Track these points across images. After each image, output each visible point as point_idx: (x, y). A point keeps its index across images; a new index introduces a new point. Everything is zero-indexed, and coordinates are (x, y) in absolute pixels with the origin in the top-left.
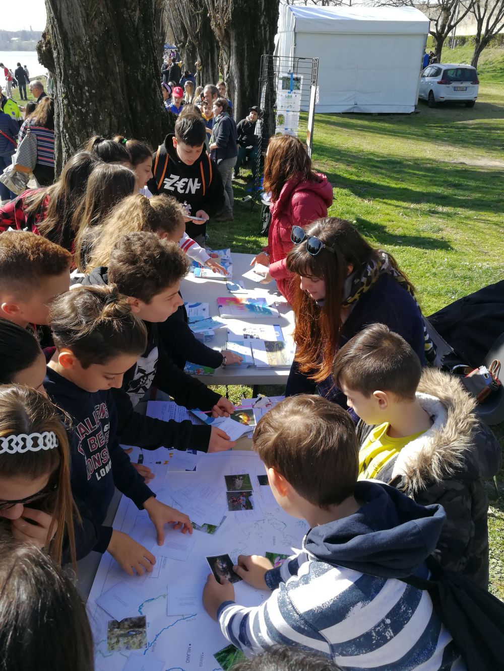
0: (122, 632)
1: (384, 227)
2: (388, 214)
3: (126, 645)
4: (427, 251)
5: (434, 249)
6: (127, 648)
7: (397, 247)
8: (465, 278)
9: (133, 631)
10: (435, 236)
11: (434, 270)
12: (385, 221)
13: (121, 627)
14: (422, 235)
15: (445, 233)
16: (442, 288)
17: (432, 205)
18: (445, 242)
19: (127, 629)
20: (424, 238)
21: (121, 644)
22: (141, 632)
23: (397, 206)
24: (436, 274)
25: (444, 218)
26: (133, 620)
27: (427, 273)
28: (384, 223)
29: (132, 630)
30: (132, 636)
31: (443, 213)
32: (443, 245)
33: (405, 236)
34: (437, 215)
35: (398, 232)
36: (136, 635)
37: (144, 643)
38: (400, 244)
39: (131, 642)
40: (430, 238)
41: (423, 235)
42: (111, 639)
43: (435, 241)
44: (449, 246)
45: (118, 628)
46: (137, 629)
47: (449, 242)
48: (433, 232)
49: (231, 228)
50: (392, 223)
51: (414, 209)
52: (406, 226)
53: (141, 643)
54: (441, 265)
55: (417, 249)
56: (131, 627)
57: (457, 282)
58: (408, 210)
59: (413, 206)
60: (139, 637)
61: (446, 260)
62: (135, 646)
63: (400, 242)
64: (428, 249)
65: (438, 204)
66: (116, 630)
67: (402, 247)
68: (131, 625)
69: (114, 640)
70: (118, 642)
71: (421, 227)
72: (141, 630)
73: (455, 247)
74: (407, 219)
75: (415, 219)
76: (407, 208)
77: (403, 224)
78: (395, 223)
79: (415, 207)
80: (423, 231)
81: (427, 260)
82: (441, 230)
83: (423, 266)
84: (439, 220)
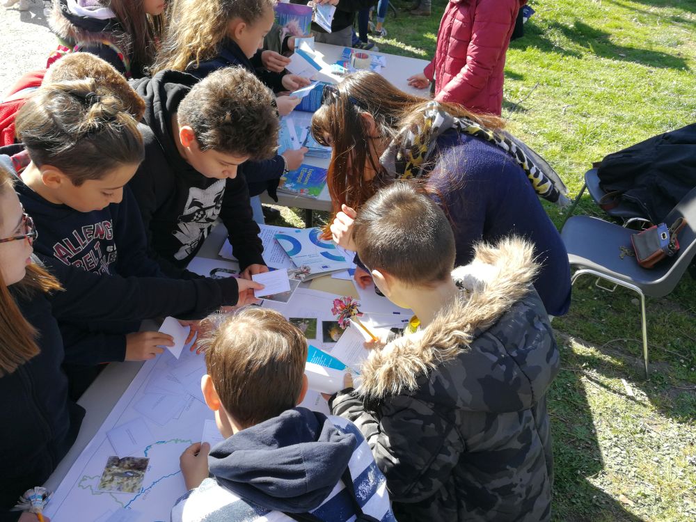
0: (120, 471)
1: (608, 35)
2: (618, 19)
3: (119, 485)
4: (654, 70)
5: (663, 68)
6: (119, 489)
7: (616, 62)
8: (691, 108)
9: (131, 472)
10: (670, 51)
11: (655, 95)
12: (611, 27)
13: (121, 465)
14: (654, 48)
15: (684, 47)
16: (658, 118)
17: (679, 10)
18: (682, 59)
19: (126, 468)
20: (655, 52)
21: (114, 484)
22: (139, 476)
23: (632, 9)
24: (655, 100)
25: (689, 29)
26: (136, 460)
27: (644, 97)
28: (609, 30)
29: (130, 470)
30: (129, 477)
31: (689, 22)
32: (678, 63)
33: (631, 49)
34: (681, 24)
35: (624, 43)
37: (137, 488)
38: (620, 58)
39: (125, 483)
40: (662, 53)
41: (656, 48)
42: (106, 476)
43: (669, 57)
44: (685, 65)
45: (117, 466)
46: (135, 471)
47: (686, 59)
48: (669, 46)
50: (620, 30)
51: (653, 13)
52: (636, 35)
53: (135, 486)
54: (666, 89)
55: (640, 66)
56: (130, 468)
57: (680, 112)
58: (646, 15)
59: (653, 10)
60: (135, 480)
61: (675, 82)
62: (127, 489)
63: (622, 55)
64: (655, 66)
65: (686, 9)
66: (114, 467)
67: (622, 62)
68: (131, 465)
69: (109, 478)
71: (655, 38)
73: (692, 67)
74: (640, 27)
75: (650, 27)
76: (644, 12)
77: (633, 32)
78: (623, 30)
79: (655, 12)
80: (657, 44)
81: (650, 81)
82: (682, 44)
83: (642, 88)
84: (682, 31)
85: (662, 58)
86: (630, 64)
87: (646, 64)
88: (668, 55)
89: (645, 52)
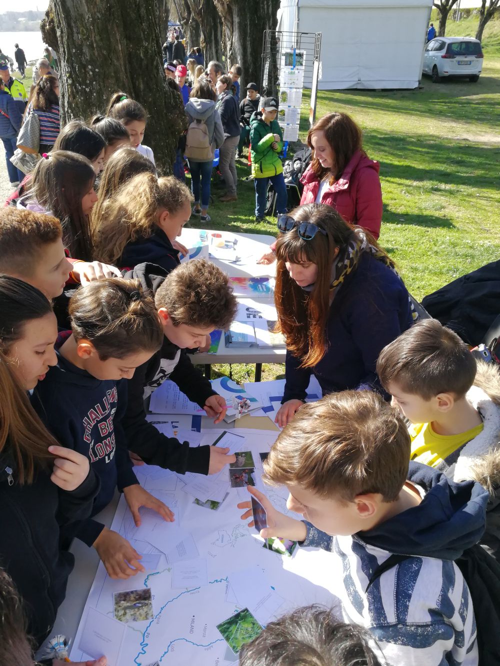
0: (129, 604)
1: (387, 205)
2: (391, 192)
3: (133, 617)
4: (429, 229)
5: (436, 228)
6: (134, 620)
7: (399, 226)
8: (466, 256)
9: (139, 603)
10: (437, 214)
11: (436, 249)
12: (387, 199)
13: (128, 599)
14: (424, 213)
15: (447, 210)
16: (444, 267)
17: (435, 183)
18: (447, 220)
19: (133, 601)
20: (426, 216)
21: (128, 616)
22: (147, 604)
23: (399, 184)
24: (437, 253)
25: (446, 196)
26: (139, 593)
27: (429, 251)
28: (387, 202)
29: (137, 602)
30: (139, 608)
31: (445, 191)
32: (445, 223)
33: (407, 215)
34: (439, 193)
35: (401, 210)
36: (142, 606)
37: (150, 615)
38: (402, 223)
39: (138, 613)
40: (432, 216)
41: (425, 213)
42: (118, 611)
43: (438, 219)
44: (451, 224)
45: (124, 600)
46: (143, 601)
47: (451, 219)
48: (436, 210)
49: (235, 208)
50: (395, 201)
51: (416, 187)
52: (408, 204)
53: (147, 614)
54: (443, 243)
55: (419, 227)
56: (137, 600)
57: (459, 260)
58: (411, 188)
59: (415, 183)
60: (145, 609)
61: (448, 238)
62: (142, 618)
63: (402, 220)
64: (429, 227)
65: (441, 181)
66: (123, 602)
67: (404, 225)
68: (137, 597)
69: (122, 612)
70: (125, 614)
71: (423, 205)
72: (146, 602)
73: (457, 225)
74: (409, 197)
75: (417, 197)
76: (410, 186)
77: (405, 202)
78: (397, 201)
79: (418, 185)
80: (426, 209)
81: (429, 238)
82: (444, 207)
83: (425, 244)
84: (442, 198)
85: (433, 220)
86: (410, 226)
87: (422, 225)
88: (436, 217)
89: (418, 216)
